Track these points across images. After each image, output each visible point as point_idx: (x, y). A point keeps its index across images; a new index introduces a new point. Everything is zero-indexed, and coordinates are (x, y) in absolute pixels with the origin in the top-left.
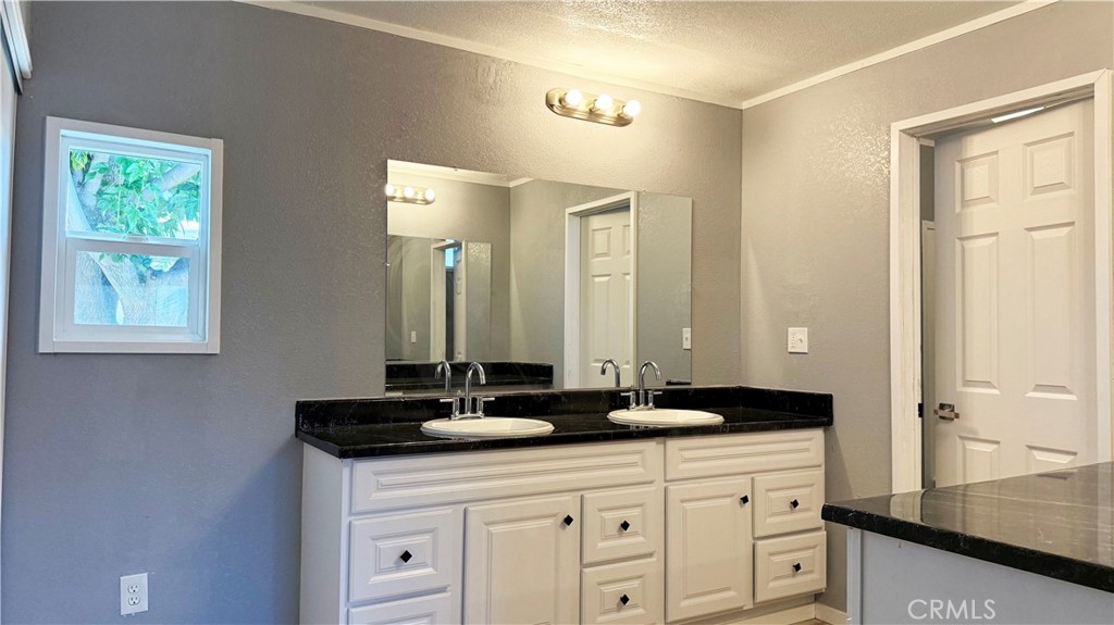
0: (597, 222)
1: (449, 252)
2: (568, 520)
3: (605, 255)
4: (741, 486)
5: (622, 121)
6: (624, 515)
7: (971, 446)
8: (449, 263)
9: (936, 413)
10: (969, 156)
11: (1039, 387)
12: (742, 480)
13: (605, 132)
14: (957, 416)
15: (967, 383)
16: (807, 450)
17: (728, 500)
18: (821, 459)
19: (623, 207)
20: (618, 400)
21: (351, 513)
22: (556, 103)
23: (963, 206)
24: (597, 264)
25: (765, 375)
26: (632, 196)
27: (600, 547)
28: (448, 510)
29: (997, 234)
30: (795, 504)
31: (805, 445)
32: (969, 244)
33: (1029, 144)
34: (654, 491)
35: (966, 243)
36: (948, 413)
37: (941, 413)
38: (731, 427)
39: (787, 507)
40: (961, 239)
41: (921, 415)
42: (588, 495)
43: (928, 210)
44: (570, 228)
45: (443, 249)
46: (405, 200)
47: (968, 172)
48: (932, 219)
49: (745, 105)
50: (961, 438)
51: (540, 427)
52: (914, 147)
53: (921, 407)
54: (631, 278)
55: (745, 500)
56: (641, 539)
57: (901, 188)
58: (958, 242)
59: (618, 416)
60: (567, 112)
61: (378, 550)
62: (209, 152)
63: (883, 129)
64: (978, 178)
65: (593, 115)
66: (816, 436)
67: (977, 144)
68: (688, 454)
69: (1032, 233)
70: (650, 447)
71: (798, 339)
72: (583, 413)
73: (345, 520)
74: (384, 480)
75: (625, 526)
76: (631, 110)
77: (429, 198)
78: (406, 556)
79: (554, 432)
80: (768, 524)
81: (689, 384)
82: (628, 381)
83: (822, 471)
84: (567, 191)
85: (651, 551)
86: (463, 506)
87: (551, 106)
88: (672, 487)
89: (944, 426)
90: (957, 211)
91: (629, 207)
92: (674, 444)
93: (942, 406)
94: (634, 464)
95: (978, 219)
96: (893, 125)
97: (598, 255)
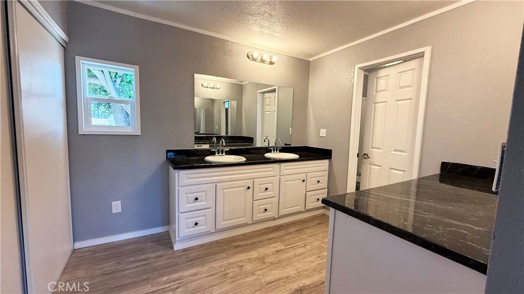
0: (267, 95)
1: (227, 103)
2: (249, 188)
3: (269, 105)
4: (303, 177)
5: (271, 63)
6: (266, 186)
7: (372, 166)
8: (227, 107)
9: (363, 156)
10: (379, 76)
11: (395, 150)
12: (303, 175)
13: (267, 66)
14: (369, 158)
15: (373, 148)
16: (323, 166)
17: (299, 181)
18: (327, 169)
19: (274, 91)
20: (268, 150)
21: (178, 186)
22: (250, 56)
23: (376, 92)
24: (267, 108)
25: (313, 143)
26: (276, 87)
27: (259, 195)
28: (210, 185)
29: (386, 102)
30: (319, 181)
31: (323, 164)
32: (377, 105)
33: (399, 73)
34: (277, 178)
35: (376, 105)
36: (366, 156)
37: (364, 156)
38: (302, 159)
39: (316, 182)
40: (375, 103)
41: (358, 157)
42: (255, 180)
43: (365, 94)
44: (259, 97)
45: (224, 102)
46: (211, 88)
47: (378, 81)
48: (366, 97)
49: (311, 59)
50: (370, 164)
51: (242, 159)
52: (362, 73)
53: (358, 154)
54: (276, 112)
55: (304, 181)
56: (272, 192)
57: (357, 87)
58: (374, 104)
59: (268, 155)
60: (254, 60)
61: (187, 197)
62: (134, 70)
63: (353, 67)
64: (382, 84)
65: (262, 61)
66: (327, 161)
67: (382, 73)
68: (287, 168)
69: (398, 102)
70: (276, 166)
71: (323, 132)
72: (257, 154)
73: (177, 188)
74: (189, 176)
75: (267, 189)
76: (274, 59)
77: (218, 87)
78: (197, 199)
79: (246, 161)
80: (310, 187)
81: (290, 145)
82: (272, 144)
83: (327, 172)
84: (259, 85)
85: (274, 196)
86: (215, 184)
87: (249, 57)
88: (282, 177)
89: (365, 160)
90: (374, 94)
91: (275, 91)
92: (283, 165)
93: (364, 154)
94: (271, 171)
95: (380, 97)
96: (356, 66)
97: (267, 105)
